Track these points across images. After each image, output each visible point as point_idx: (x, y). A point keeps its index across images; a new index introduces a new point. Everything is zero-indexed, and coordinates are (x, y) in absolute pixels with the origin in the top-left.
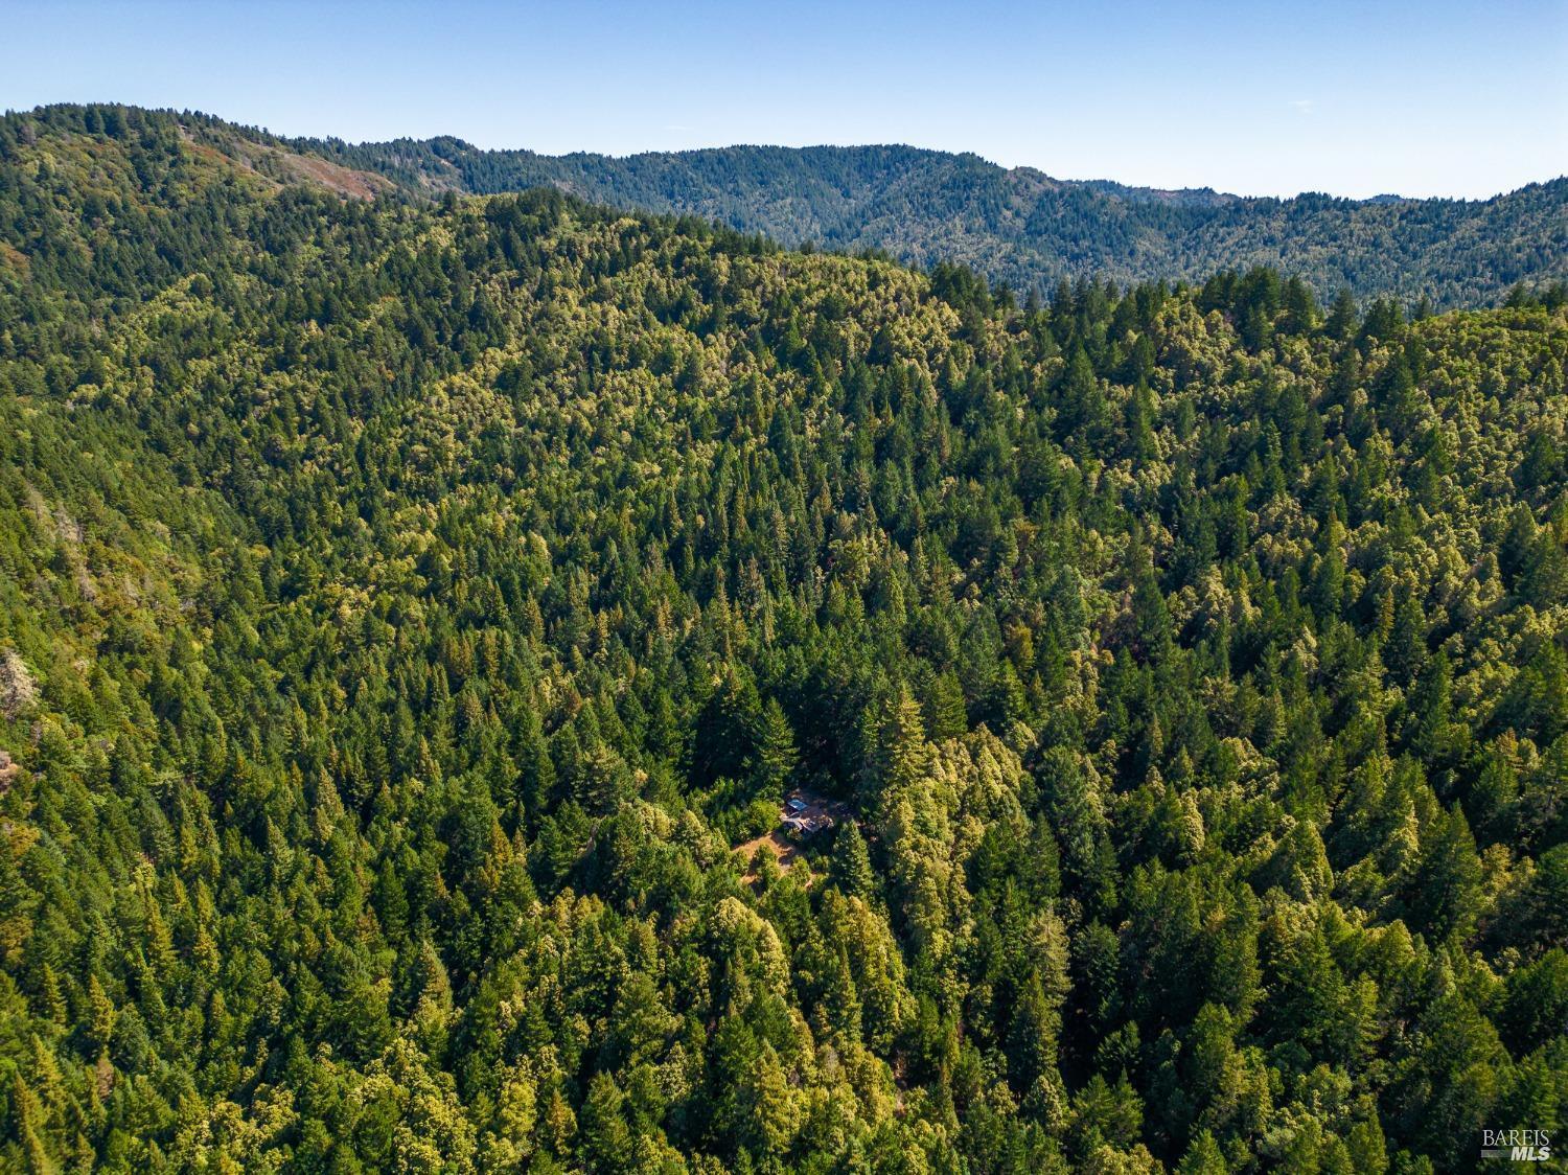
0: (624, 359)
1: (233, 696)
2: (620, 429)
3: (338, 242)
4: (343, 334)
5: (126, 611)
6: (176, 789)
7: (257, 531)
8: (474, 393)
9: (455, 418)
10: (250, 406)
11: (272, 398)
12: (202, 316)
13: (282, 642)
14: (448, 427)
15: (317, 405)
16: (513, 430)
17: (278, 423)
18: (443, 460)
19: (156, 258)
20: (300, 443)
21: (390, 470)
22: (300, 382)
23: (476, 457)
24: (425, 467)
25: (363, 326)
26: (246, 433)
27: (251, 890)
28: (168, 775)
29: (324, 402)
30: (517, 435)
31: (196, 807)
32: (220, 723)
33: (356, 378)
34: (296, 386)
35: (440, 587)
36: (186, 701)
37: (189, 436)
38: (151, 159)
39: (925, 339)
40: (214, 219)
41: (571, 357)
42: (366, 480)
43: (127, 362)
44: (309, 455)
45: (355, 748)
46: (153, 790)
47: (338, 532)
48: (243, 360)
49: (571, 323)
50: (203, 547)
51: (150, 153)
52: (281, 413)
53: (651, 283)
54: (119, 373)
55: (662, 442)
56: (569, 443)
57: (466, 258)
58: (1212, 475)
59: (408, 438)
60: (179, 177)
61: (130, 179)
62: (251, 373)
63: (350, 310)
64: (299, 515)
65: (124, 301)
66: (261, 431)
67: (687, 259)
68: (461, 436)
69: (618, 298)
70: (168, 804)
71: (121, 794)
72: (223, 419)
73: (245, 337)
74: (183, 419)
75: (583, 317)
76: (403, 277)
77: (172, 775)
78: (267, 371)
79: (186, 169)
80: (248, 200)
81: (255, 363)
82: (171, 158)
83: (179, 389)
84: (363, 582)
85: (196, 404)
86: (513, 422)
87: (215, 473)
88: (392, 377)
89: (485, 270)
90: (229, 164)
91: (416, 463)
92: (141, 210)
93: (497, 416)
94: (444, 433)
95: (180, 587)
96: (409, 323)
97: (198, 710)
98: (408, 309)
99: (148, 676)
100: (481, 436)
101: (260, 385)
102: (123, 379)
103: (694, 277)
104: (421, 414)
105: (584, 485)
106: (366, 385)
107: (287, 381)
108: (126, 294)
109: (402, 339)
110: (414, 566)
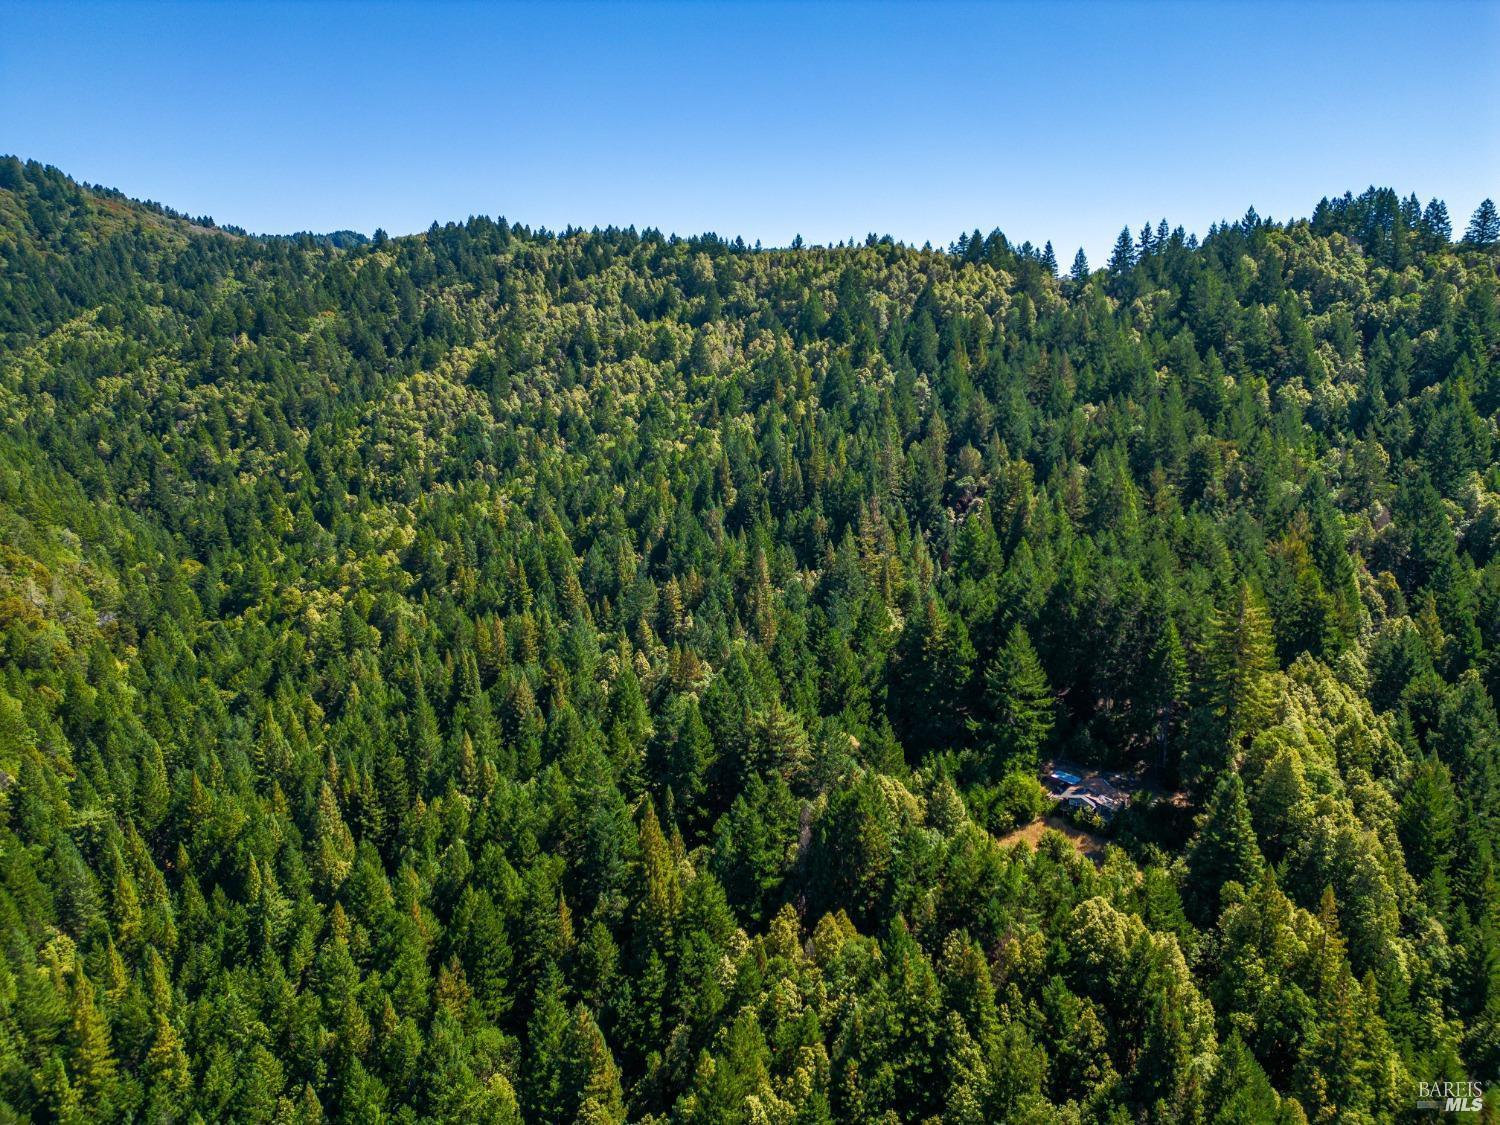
0: (611, 352)
1: (171, 719)
2: (624, 414)
3: (261, 276)
4: (280, 347)
5: (30, 619)
6: (103, 834)
7: (187, 547)
8: (444, 388)
9: (424, 414)
10: (172, 420)
11: (197, 411)
12: (111, 344)
13: (231, 656)
14: (417, 425)
15: (252, 418)
16: (491, 426)
17: (208, 437)
18: (412, 458)
19: (57, 297)
20: (233, 458)
21: (350, 472)
22: (232, 394)
23: (452, 454)
24: (395, 468)
25: (304, 338)
26: (168, 449)
27: (228, 961)
28: (91, 815)
29: (260, 413)
30: (497, 430)
31: (135, 854)
32: (158, 749)
33: (297, 389)
34: (227, 398)
35: (433, 583)
36: (113, 721)
37: (99, 454)
38: (51, 209)
39: (978, 296)
40: (121, 261)
41: (548, 353)
42: (321, 483)
43: (25, 389)
44: (245, 466)
45: (361, 759)
46: (73, 834)
47: (289, 540)
48: (163, 377)
49: (546, 322)
50: (121, 563)
51: (49, 204)
52: (211, 427)
53: (627, 285)
54: (14, 399)
55: (679, 422)
56: (562, 433)
57: (411, 275)
58: (1405, 388)
59: (369, 437)
60: (82, 226)
61: (27, 228)
62: (173, 388)
63: (286, 323)
64: (238, 527)
65: (19, 336)
66: (186, 446)
67: (665, 261)
68: (431, 433)
69: (594, 298)
70: (93, 852)
71: (25, 841)
72: (139, 435)
73: (165, 353)
74: (92, 436)
75: (558, 315)
76: (343, 294)
77: (99, 814)
78: (192, 385)
79: (89, 218)
80: (157, 248)
81: (177, 377)
82: (73, 209)
83: (86, 407)
84: (333, 584)
85: (109, 421)
86: (491, 418)
87: (130, 491)
88: (337, 390)
89: (434, 286)
90: (136, 216)
91: (381, 464)
92: (39, 255)
93: (472, 411)
94: (411, 431)
95: (97, 598)
96: (353, 336)
97: (130, 732)
98: (353, 324)
99: (60, 695)
100: (456, 433)
101: (183, 399)
102: (18, 405)
103: (674, 277)
104: (383, 412)
105: (594, 468)
106: (309, 396)
107: (217, 394)
108: (20, 329)
109: (346, 353)
110: (397, 561)
